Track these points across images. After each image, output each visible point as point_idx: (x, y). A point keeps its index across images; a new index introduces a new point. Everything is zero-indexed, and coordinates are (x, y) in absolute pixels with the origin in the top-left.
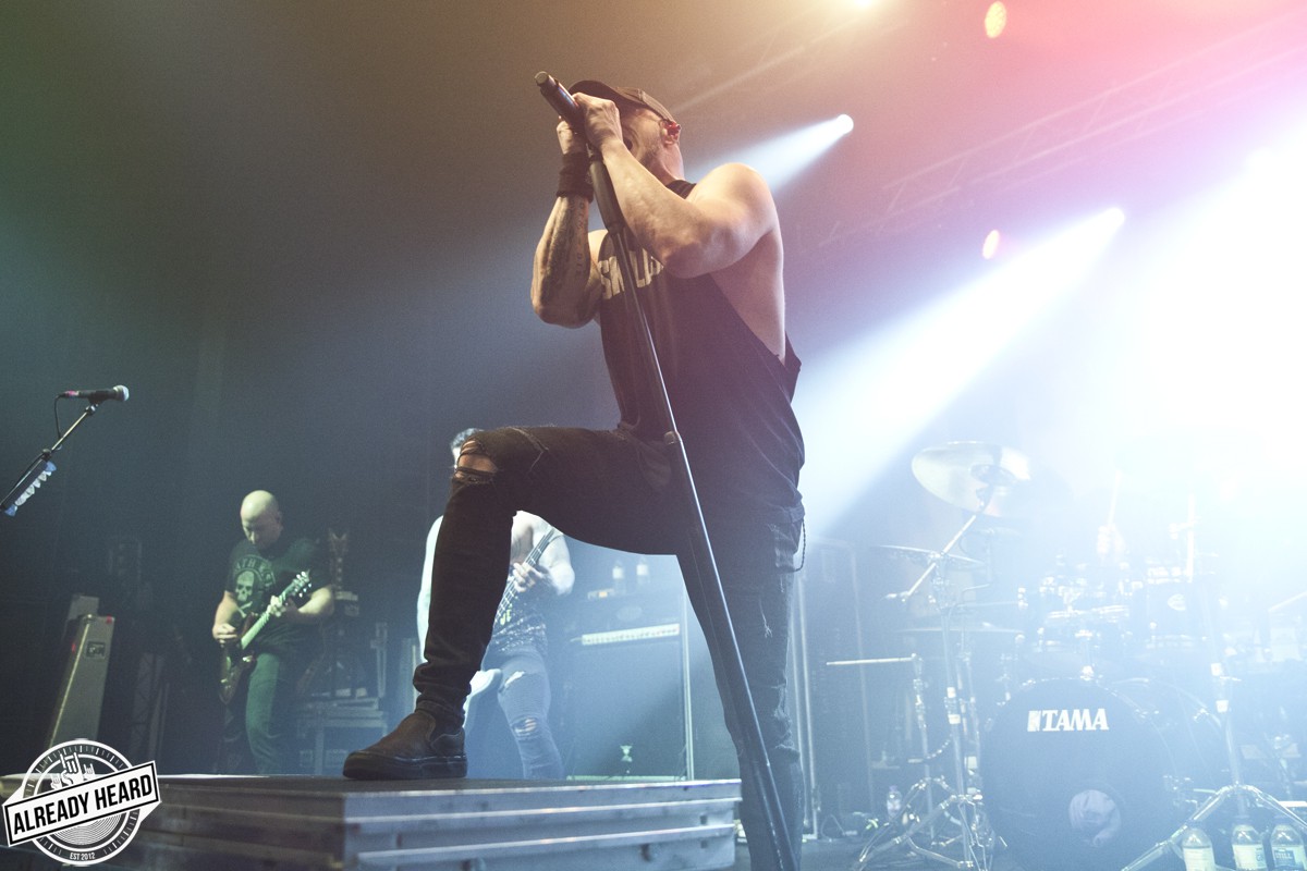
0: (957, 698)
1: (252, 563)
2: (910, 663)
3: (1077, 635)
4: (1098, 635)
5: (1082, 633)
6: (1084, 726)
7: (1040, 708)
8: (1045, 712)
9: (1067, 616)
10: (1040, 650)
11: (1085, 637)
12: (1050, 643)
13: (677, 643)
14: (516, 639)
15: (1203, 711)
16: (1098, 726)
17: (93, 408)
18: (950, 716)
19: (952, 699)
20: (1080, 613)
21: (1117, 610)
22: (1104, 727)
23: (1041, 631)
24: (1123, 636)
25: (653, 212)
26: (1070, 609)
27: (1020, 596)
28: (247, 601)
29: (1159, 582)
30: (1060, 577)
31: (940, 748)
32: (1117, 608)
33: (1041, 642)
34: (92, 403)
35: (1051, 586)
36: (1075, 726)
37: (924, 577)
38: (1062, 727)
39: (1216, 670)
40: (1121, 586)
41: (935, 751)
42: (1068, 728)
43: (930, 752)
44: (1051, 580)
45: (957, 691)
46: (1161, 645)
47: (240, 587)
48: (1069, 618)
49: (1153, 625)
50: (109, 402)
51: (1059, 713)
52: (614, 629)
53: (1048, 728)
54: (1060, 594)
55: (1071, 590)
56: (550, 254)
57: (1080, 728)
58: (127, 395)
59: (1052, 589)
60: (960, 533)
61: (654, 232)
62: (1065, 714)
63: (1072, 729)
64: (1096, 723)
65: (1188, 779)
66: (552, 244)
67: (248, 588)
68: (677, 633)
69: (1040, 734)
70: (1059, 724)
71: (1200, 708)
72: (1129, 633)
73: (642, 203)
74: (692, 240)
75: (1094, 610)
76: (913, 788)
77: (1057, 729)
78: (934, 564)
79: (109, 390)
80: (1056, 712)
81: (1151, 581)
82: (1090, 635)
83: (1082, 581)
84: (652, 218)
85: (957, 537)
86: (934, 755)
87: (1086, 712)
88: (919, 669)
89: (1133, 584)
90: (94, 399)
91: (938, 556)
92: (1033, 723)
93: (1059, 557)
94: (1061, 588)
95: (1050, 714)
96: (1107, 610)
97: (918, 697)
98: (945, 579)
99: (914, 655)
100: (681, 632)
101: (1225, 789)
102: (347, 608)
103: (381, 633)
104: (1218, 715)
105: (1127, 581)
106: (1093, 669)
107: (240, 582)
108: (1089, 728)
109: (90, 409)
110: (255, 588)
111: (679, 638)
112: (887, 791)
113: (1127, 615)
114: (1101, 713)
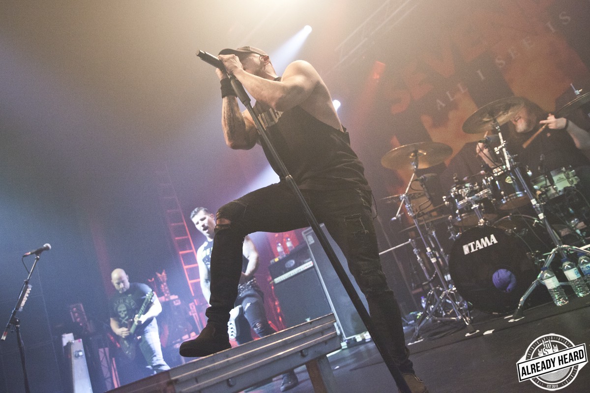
0: (432, 251)
1: (121, 301)
2: (409, 244)
3: (472, 208)
4: (482, 205)
5: (475, 206)
6: (487, 244)
7: (467, 243)
8: (469, 244)
9: (465, 201)
10: (460, 219)
11: (476, 208)
12: (463, 215)
13: (313, 269)
14: (244, 289)
15: (536, 221)
16: (493, 242)
17: (38, 257)
18: (431, 259)
19: (430, 252)
20: (470, 198)
21: (486, 192)
22: (496, 242)
23: (457, 212)
24: (492, 201)
25: (262, 90)
26: (466, 198)
27: (444, 200)
28: (125, 316)
29: (499, 174)
30: (457, 186)
31: (433, 274)
32: (485, 191)
33: (459, 216)
34: (37, 255)
35: (455, 191)
36: (483, 246)
37: (401, 206)
38: (478, 248)
39: (534, 202)
40: (484, 181)
41: (432, 276)
42: (481, 247)
43: (430, 277)
44: (454, 188)
45: (431, 248)
46: (508, 200)
47: (120, 312)
48: (467, 202)
49: (502, 193)
50: (44, 252)
51: (475, 243)
52: (286, 272)
53: (473, 250)
54: (460, 193)
55: (464, 190)
56: (226, 121)
57: (486, 246)
58: (50, 247)
59: (456, 192)
60: (410, 183)
61: (265, 97)
62: (477, 242)
63: (482, 247)
64: (491, 241)
65: (537, 251)
66: (226, 117)
67: (124, 311)
68: (312, 265)
69: (470, 254)
70: (477, 247)
71: (534, 220)
72: (494, 199)
73: (257, 88)
74: (281, 95)
75: (476, 195)
76: (428, 295)
77: (477, 249)
78: (403, 199)
79: (42, 247)
80: (474, 243)
81: (496, 175)
82: (477, 206)
83: (467, 185)
84: (263, 92)
85: (409, 185)
86: (432, 278)
87: (486, 238)
88: (414, 244)
89: (489, 179)
90: (38, 252)
91: (404, 195)
92: (466, 250)
93: (454, 178)
94: (460, 191)
95: (471, 244)
96: (481, 193)
97: (418, 256)
98: (410, 204)
99: (410, 240)
100: (314, 264)
101: (554, 250)
102: (174, 302)
103: (192, 307)
104: (541, 220)
105: (486, 178)
106: (484, 219)
107: (119, 310)
108: (490, 244)
109: (37, 258)
110: (128, 310)
111: (314, 267)
112: (421, 299)
113: (490, 192)
114: (492, 236)
